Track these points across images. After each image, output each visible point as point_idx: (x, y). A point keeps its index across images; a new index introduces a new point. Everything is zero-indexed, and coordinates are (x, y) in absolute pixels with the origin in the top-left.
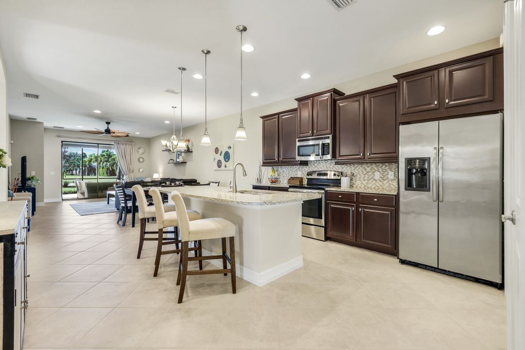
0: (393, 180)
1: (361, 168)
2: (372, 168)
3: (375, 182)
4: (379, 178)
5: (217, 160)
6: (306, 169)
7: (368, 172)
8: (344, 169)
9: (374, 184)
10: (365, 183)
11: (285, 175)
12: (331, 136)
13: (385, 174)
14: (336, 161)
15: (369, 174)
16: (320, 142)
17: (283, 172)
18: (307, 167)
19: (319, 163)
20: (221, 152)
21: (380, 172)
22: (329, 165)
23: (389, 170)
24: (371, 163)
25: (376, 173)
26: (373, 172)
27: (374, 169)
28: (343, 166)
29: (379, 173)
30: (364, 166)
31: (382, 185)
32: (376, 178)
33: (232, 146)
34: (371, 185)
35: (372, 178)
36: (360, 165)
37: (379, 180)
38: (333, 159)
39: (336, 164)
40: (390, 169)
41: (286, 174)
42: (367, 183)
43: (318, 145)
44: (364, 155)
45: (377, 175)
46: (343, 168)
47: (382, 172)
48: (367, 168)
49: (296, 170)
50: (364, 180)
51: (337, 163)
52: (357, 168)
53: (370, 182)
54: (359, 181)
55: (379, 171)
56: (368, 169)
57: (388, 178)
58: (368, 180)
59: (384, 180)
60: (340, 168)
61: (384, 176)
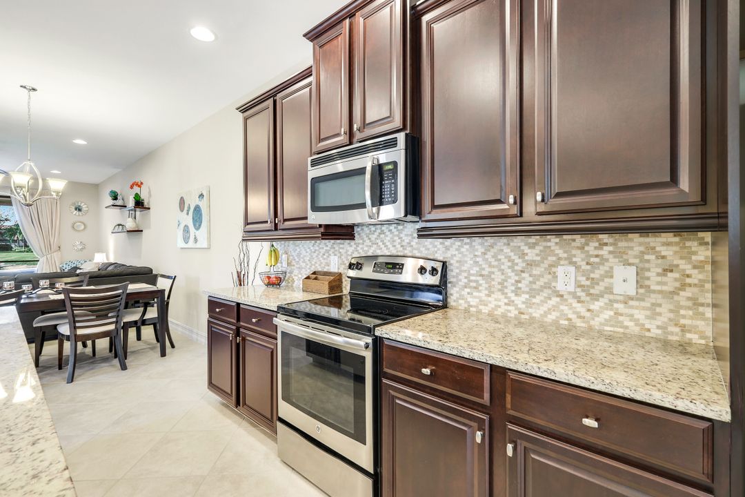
0: (632, 299)
1: (507, 250)
2: (547, 252)
3: (555, 300)
4: (571, 288)
5: (182, 226)
6: (351, 250)
7: (531, 264)
8: (453, 251)
9: (555, 308)
10: (519, 301)
11: (303, 265)
12: (401, 137)
13: (596, 275)
14: (421, 225)
15: (536, 271)
16: (367, 162)
17: (299, 255)
18: (352, 243)
19: (382, 232)
20: (189, 208)
21: (578, 268)
22: (407, 240)
23: (612, 260)
24: (543, 232)
25: (560, 271)
26: (551, 266)
27: (553, 253)
28: (448, 242)
29: (572, 269)
30: (518, 241)
31: (588, 314)
32: (560, 286)
33: (205, 194)
34: (544, 308)
35: (547, 286)
36: (504, 240)
37: (574, 295)
38: (410, 218)
39: (420, 236)
40: (618, 254)
41: (304, 262)
42: (529, 304)
43: (361, 171)
44: (520, 202)
45: (566, 278)
46: (447, 249)
47: (585, 267)
48: (526, 250)
49: (327, 251)
50: (517, 292)
51: (424, 234)
52: (493, 251)
53: (537, 300)
54: (498, 295)
55: (572, 263)
56: (532, 254)
57: (609, 290)
58: (533, 293)
59: (596, 298)
60: (438, 249)
61: (594, 282)
